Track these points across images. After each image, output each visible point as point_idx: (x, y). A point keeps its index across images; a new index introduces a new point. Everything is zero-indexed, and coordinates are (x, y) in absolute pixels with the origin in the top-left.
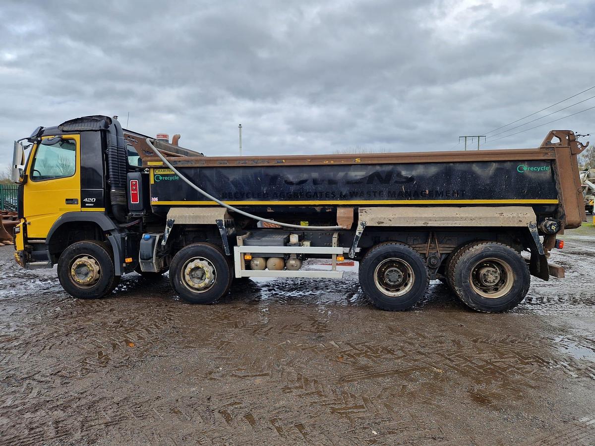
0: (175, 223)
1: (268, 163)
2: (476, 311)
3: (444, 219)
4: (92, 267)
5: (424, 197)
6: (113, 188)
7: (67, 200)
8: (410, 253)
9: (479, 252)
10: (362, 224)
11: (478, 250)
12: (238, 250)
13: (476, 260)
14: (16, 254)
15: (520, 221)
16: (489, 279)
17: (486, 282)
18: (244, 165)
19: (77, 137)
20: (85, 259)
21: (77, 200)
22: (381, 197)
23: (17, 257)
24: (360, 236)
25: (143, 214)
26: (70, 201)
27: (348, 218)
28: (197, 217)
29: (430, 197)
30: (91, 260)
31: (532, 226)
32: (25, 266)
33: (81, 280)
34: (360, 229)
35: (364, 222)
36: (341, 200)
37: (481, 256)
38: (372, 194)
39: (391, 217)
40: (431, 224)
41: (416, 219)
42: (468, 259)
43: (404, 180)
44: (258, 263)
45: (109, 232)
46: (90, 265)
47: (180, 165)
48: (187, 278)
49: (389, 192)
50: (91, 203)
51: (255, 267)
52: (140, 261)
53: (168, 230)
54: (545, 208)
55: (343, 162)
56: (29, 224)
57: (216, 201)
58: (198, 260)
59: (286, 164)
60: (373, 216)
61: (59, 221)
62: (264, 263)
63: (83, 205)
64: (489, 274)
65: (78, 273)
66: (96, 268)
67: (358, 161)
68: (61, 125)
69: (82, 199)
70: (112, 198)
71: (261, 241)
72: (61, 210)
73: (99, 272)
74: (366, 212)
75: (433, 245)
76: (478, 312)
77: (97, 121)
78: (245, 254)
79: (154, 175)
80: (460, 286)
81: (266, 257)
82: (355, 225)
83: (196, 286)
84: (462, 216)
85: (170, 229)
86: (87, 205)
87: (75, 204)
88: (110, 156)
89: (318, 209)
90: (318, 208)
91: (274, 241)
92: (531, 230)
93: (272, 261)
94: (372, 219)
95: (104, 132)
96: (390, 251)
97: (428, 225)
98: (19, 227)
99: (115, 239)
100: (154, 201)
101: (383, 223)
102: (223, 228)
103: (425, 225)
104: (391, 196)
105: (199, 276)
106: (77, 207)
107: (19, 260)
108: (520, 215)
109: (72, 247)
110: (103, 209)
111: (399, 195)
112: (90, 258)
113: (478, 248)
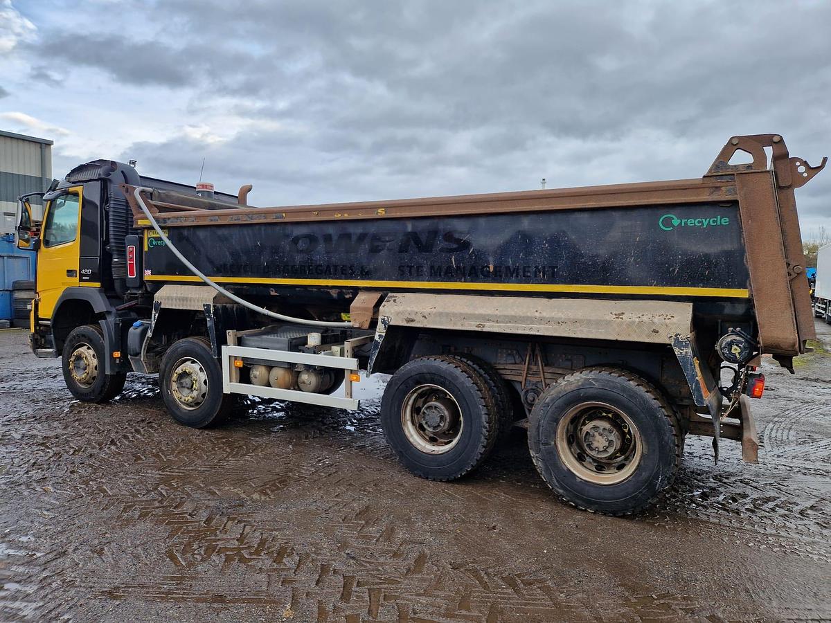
0: (162, 307)
1: (265, 218)
2: (567, 505)
3: (513, 319)
4: (88, 361)
5: (487, 277)
6: (115, 256)
7: (68, 271)
9: (573, 387)
10: (384, 322)
11: (570, 383)
12: (228, 351)
13: (569, 404)
15: (655, 331)
16: (595, 445)
17: (592, 449)
18: (236, 222)
19: (80, 190)
20: (84, 349)
21: (76, 271)
22: (418, 276)
24: (381, 341)
25: (139, 292)
26: (70, 273)
27: (365, 309)
28: (184, 299)
29: (497, 277)
30: (90, 351)
31: (679, 343)
32: (35, 353)
33: (78, 376)
34: (381, 330)
35: (386, 318)
36: (362, 279)
37: (574, 398)
38: (406, 270)
39: (427, 310)
40: (490, 327)
41: (465, 317)
42: (552, 400)
43: (455, 246)
44: (259, 373)
45: (102, 316)
46: (86, 358)
47: (169, 224)
48: (174, 386)
49: (432, 267)
50: (87, 275)
51: (254, 380)
52: (129, 357)
53: (155, 315)
54: (723, 307)
55: (360, 216)
56: (39, 300)
57: (201, 277)
58: (189, 363)
59: (287, 220)
60: (401, 308)
61: (60, 299)
62: (266, 375)
63: (81, 280)
64: (596, 434)
65: (76, 367)
66: (94, 362)
67: (381, 213)
68: (68, 175)
69: (80, 271)
70: (113, 270)
71: (262, 341)
72: (63, 284)
73: (96, 368)
74: (395, 301)
75: (534, 368)
78: (235, 358)
79: (148, 238)
80: (538, 451)
81: (270, 365)
82: (373, 324)
83: (186, 400)
84: (544, 314)
85: (157, 315)
87: (74, 277)
88: (111, 213)
89: (334, 293)
90: (334, 291)
91: (278, 342)
92: (677, 351)
93: (278, 373)
94: (398, 314)
95: (104, 182)
96: (425, 371)
97: (484, 330)
98: (32, 304)
99: (107, 325)
100: (148, 275)
101: (413, 321)
102: (211, 318)
103: (479, 329)
104: (435, 275)
105: (188, 386)
106: (75, 281)
107: (30, 344)
108: (656, 320)
109: (75, 332)
110: (98, 285)
111: (446, 273)
112: (88, 348)
113: (574, 380)
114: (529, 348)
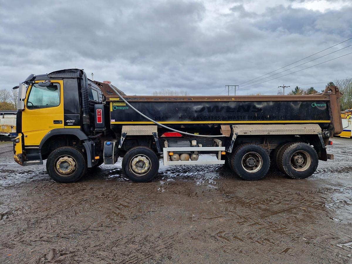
0: (127, 135)
1: (183, 100)
2: (293, 179)
3: (278, 131)
4: (71, 163)
5: (267, 119)
6: (84, 113)
7: (54, 121)
8: (261, 149)
9: (295, 147)
10: (236, 134)
11: (294, 147)
12: (166, 150)
13: (294, 152)
14: (17, 156)
15: (314, 131)
16: (299, 162)
17: (297, 163)
18: (169, 101)
19: (61, 82)
20: (66, 158)
21: (61, 121)
22: (244, 120)
23: (17, 158)
24: (234, 140)
25: (104, 129)
26: (56, 122)
27: (228, 131)
28: (140, 131)
29: (270, 119)
30: (70, 158)
31: (319, 134)
32: (23, 164)
33: (63, 171)
34: (234, 137)
35: (237, 133)
36: (223, 121)
37: (295, 150)
38: (240, 117)
39: (251, 130)
40: (271, 133)
41: (264, 131)
42: (290, 152)
43: (257, 110)
44: (176, 157)
45: (83, 141)
46: (70, 162)
47: (129, 101)
48: (134, 167)
49: (249, 117)
50: (71, 123)
51: (174, 159)
52: (104, 158)
53: (122, 139)
54: (324, 125)
55: (225, 100)
56: (26, 136)
57: (153, 122)
58: (140, 157)
59: (193, 101)
60: (241, 129)
61: (48, 135)
62: (179, 157)
63: (66, 124)
64: (299, 159)
65: (61, 167)
66: (74, 163)
67: (233, 99)
68: (49, 74)
69: (65, 121)
70: (84, 120)
71: (178, 145)
72: (50, 127)
73: (75, 166)
74: (237, 127)
75: (266, 145)
76: (294, 179)
77: (74, 72)
78: (169, 152)
79: (113, 106)
80: (286, 165)
81: (180, 154)
82: (232, 135)
83: (140, 172)
84: (287, 129)
85: (124, 139)
86: (68, 124)
87: (60, 124)
88: (83, 94)
89: (210, 126)
90: (210, 125)
91: (185, 144)
92: (319, 136)
93: (184, 156)
94: (241, 131)
95: (80, 79)
96: (250, 148)
97: (270, 134)
98: (19, 139)
99: (88, 145)
100: (113, 122)
101: (247, 133)
102: (156, 137)
103: (268, 134)
104: (250, 119)
105: (141, 166)
106: (61, 126)
107: (18, 160)
108: (314, 128)
109: (57, 151)
110: (79, 127)
111: (254, 118)
112: (69, 157)
113: (294, 146)
114: (265, 139)
